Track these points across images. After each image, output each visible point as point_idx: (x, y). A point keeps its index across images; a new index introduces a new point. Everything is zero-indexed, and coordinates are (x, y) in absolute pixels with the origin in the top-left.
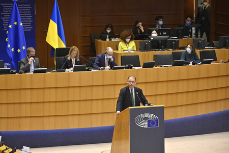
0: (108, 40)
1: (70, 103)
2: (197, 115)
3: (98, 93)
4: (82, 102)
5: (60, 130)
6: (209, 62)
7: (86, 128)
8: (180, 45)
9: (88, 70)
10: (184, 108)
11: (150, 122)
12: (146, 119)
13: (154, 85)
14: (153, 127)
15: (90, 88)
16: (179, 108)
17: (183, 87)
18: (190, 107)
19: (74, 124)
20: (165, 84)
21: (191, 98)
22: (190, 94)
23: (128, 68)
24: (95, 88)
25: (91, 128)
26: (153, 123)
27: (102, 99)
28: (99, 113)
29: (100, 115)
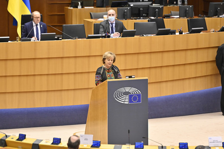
0: (80, 7)
1: (37, 78)
2: (185, 92)
3: (69, 66)
4: (50, 77)
5: (25, 109)
6: (199, 31)
7: (55, 107)
8: (165, 13)
9: (58, 39)
10: (169, 84)
11: (132, 98)
12: (126, 93)
13: (135, 57)
14: (135, 103)
15: (60, 60)
16: (164, 85)
17: (168, 59)
18: (177, 83)
19: (41, 102)
20: (147, 56)
21: (178, 73)
22: (177, 68)
23: (105, 37)
24: (65, 60)
25: (61, 107)
26: (135, 99)
27: (75, 73)
28: (71, 90)
29: (72, 92)
